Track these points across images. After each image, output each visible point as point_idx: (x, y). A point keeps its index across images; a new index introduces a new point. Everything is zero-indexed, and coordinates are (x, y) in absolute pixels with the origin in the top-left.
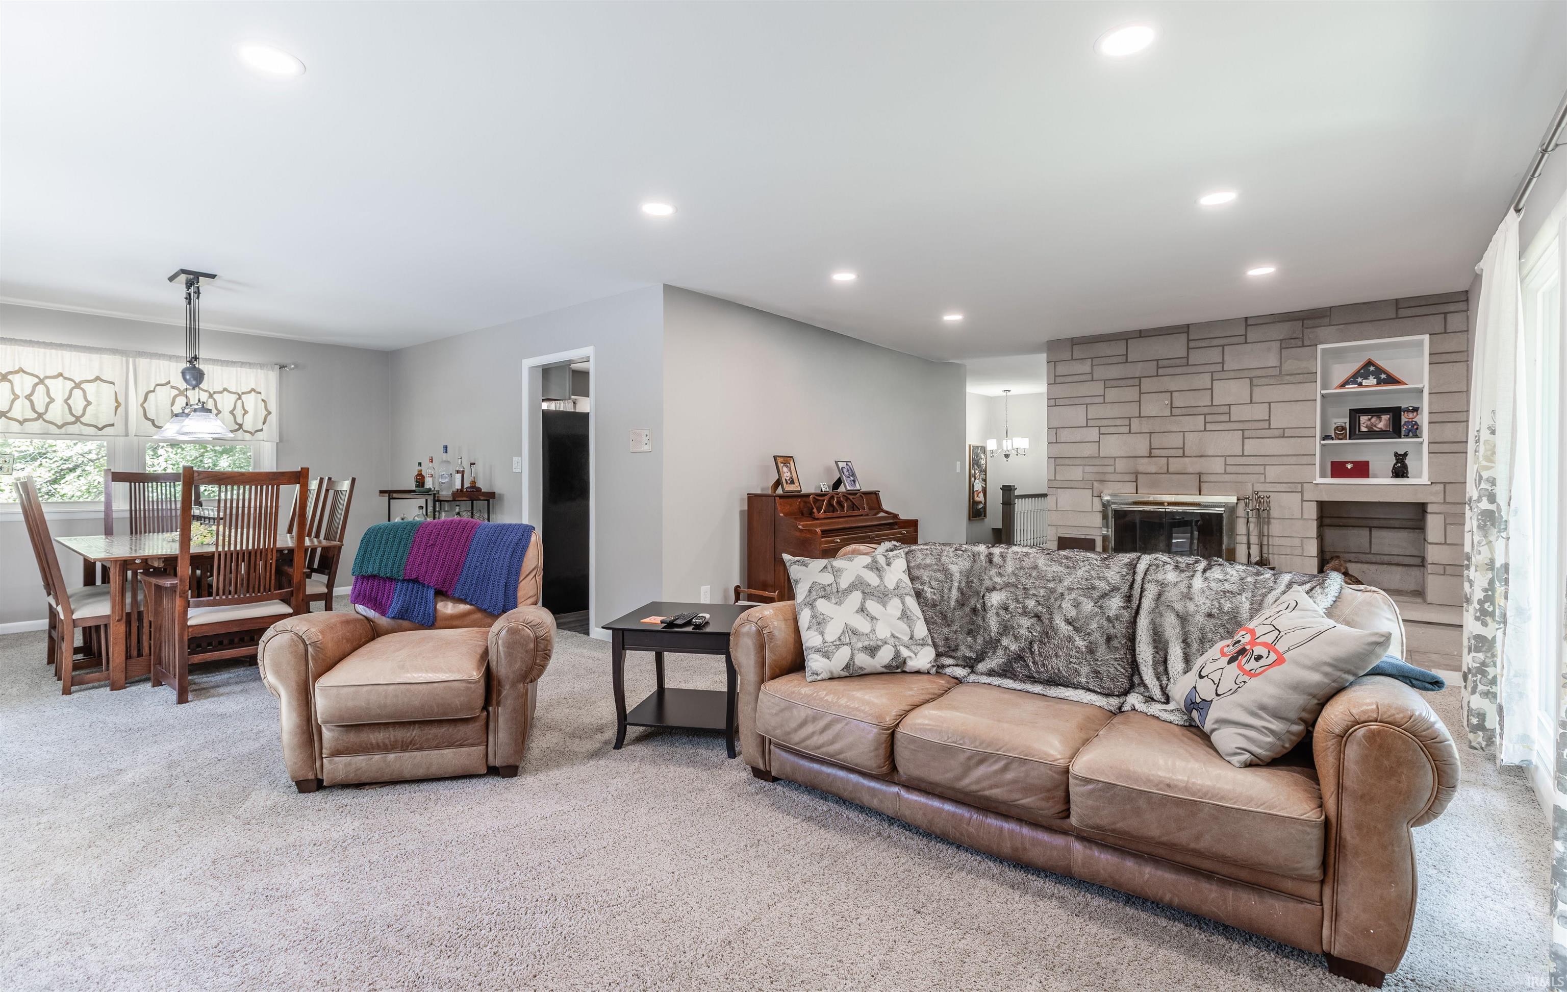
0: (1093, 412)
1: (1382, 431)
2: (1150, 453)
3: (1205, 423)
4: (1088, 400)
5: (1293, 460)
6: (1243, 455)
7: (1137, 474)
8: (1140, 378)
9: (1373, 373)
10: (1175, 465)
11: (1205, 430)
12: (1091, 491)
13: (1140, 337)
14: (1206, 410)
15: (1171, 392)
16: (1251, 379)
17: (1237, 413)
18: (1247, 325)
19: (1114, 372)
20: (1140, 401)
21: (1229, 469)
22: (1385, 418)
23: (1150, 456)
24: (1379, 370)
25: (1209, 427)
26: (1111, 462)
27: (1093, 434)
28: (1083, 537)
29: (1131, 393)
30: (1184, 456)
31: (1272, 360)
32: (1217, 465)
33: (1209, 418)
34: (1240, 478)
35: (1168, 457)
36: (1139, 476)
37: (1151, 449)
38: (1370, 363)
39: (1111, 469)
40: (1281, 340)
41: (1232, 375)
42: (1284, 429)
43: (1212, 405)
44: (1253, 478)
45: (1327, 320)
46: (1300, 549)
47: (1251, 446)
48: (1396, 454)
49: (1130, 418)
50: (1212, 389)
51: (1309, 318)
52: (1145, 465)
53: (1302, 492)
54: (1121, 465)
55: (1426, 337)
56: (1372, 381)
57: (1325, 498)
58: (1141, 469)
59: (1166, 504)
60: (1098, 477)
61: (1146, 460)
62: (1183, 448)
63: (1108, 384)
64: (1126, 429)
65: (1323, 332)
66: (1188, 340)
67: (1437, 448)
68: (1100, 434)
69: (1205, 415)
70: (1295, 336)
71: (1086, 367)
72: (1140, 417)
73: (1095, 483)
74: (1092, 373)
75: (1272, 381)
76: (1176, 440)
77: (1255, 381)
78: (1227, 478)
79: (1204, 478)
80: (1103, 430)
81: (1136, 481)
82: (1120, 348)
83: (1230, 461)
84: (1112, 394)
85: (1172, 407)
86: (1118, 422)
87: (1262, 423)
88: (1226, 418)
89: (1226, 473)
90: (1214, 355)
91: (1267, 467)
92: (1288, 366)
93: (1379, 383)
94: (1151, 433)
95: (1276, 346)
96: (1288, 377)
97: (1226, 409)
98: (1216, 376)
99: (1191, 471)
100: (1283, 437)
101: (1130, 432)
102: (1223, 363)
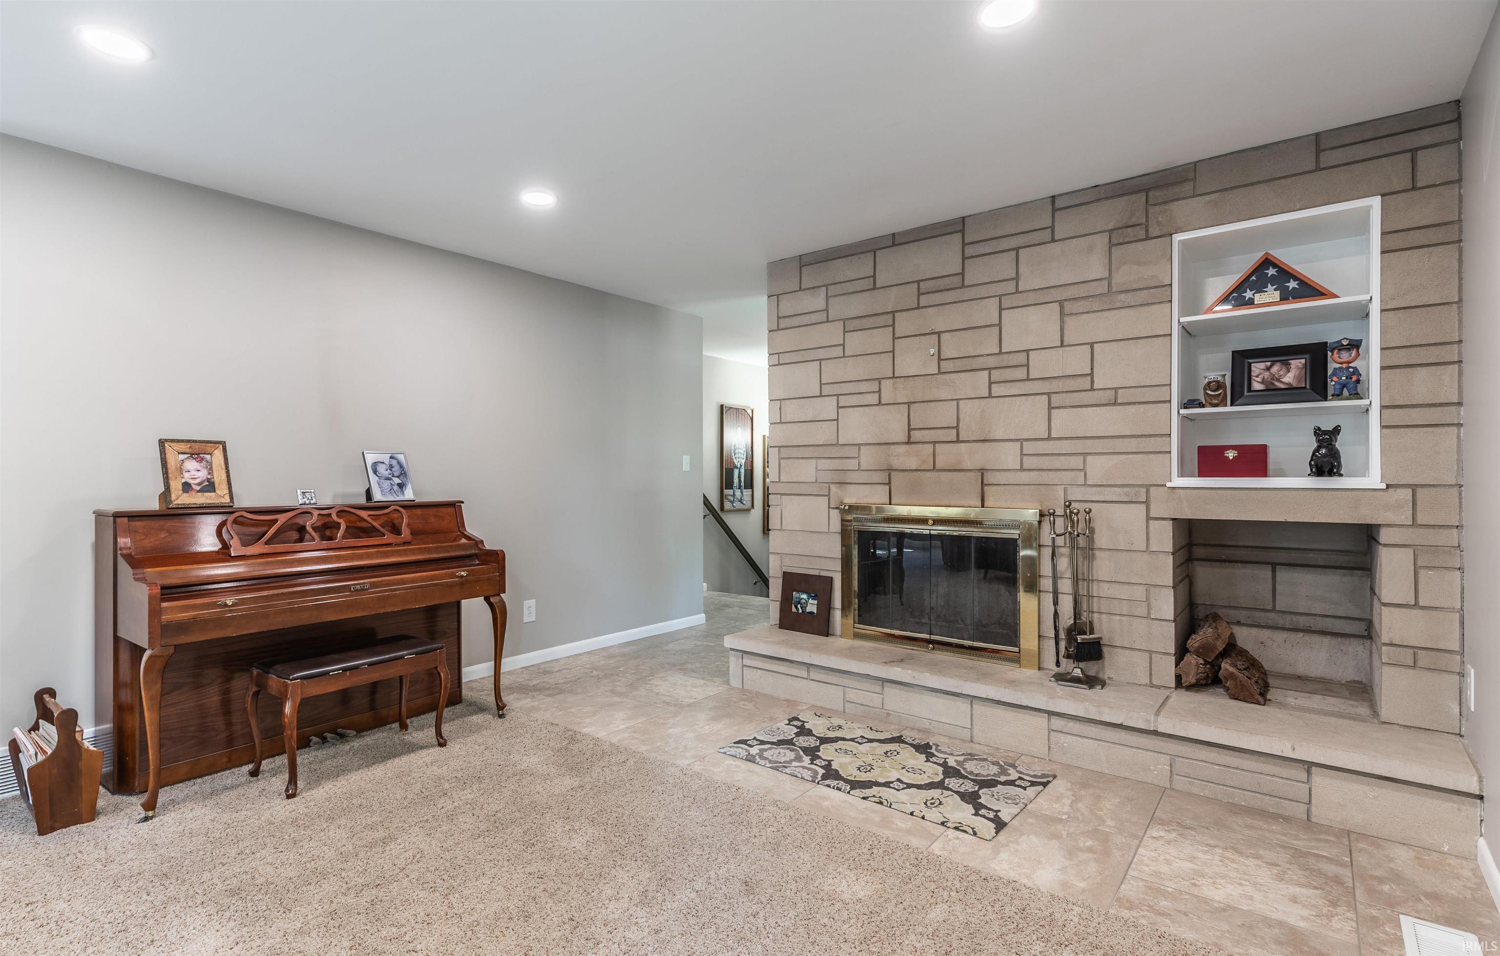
0: (832, 371)
1: (1291, 388)
2: (909, 436)
3: (991, 383)
4: (822, 354)
5: (1132, 445)
6: (1049, 438)
7: (890, 471)
8: (893, 313)
9: (1273, 280)
10: (947, 455)
11: (990, 396)
12: (826, 498)
13: (894, 245)
14: (991, 362)
15: (939, 334)
16: (1061, 303)
17: (1040, 364)
18: (1054, 210)
19: (857, 305)
20: (893, 352)
21: (1029, 462)
22: (1297, 364)
23: (909, 442)
24: (1285, 274)
25: (997, 390)
26: (853, 451)
27: (827, 409)
28: (816, 573)
29: (880, 339)
30: (958, 441)
31: (1096, 269)
32: (1009, 456)
33: (996, 375)
34: (1046, 477)
35: (934, 443)
36: (893, 474)
37: (910, 430)
38: (1267, 262)
39: (852, 464)
40: (1111, 231)
41: (1031, 298)
42: (1116, 390)
43: (1001, 353)
44: (1067, 477)
45: (1188, 187)
46: (1144, 605)
47: (1063, 421)
48: (1318, 432)
49: (879, 380)
50: (1000, 325)
51: (1157, 187)
52: (903, 458)
53: (1147, 503)
54: (868, 458)
55: (1375, 203)
56: (1271, 294)
57: (1188, 513)
58: (896, 463)
59: (931, 522)
60: (838, 477)
61: (903, 448)
62: (957, 428)
63: (851, 325)
64: (873, 399)
65: (1182, 209)
66: (964, 244)
67: (1397, 417)
68: (839, 407)
69: (989, 369)
70: (1134, 220)
71: (817, 301)
72: (894, 377)
73: (832, 486)
74: (826, 310)
75: (1096, 305)
76: (944, 415)
77: (1068, 307)
78: (1025, 477)
79: (990, 478)
80: (844, 401)
81: (889, 483)
82: (862, 267)
83: (1029, 447)
84: (856, 342)
85: (940, 359)
86: (864, 387)
87: (1080, 380)
88: (1021, 373)
89: (1022, 469)
90: (1003, 266)
91: (1089, 459)
92: (1123, 276)
93: (1284, 299)
94: (909, 404)
95: (1101, 241)
96: (1122, 297)
97: (1021, 358)
98: (1006, 302)
99: (968, 465)
100: (1115, 403)
101: (880, 403)
102: (1017, 279)
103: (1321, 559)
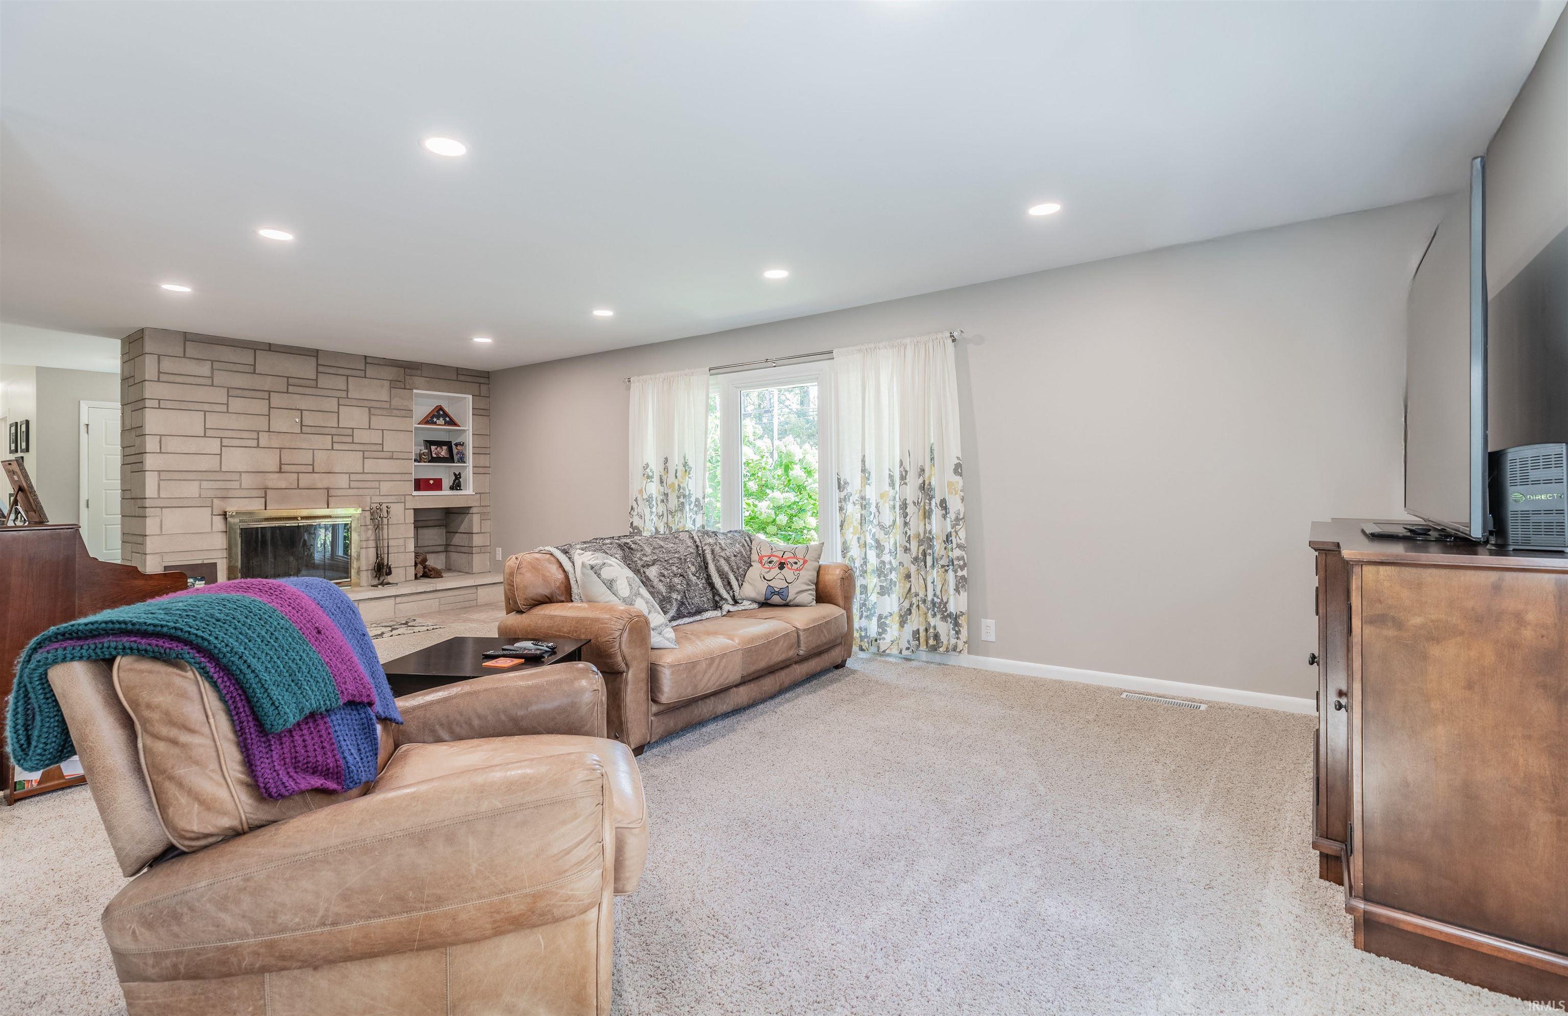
0: (213, 421)
1: (444, 458)
2: (280, 468)
3: (333, 442)
4: (206, 407)
5: (398, 477)
6: (363, 473)
7: (266, 489)
8: (269, 392)
9: (442, 416)
10: (305, 480)
11: (333, 449)
12: (210, 509)
13: (270, 350)
14: (334, 431)
15: (301, 410)
16: (370, 408)
17: (360, 436)
18: (366, 363)
19: (239, 381)
20: (269, 415)
21: (353, 484)
22: (445, 448)
23: (280, 472)
24: (446, 415)
25: (336, 446)
26: (236, 477)
27: (213, 445)
28: (200, 562)
29: (260, 406)
30: (313, 472)
31: (385, 397)
32: (343, 481)
33: (336, 438)
34: (361, 492)
35: (298, 473)
36: (268, 491)
37: (281, 464)
38: (440, 408)
39: (236, 485)
40: (390, 381)
41: (355, 402)
42: (393, 452)
43: (338, 427)
44: (371, 492)
45: (419, 372)
46: (403, 547)
47: (370, 465)
48: (455, 474)
49: (258, 432)
50: (338, 412)
51: (409, 368)
52: (275, 481)
53: (404, 503)
54: (247, 481)
55: (471, 397)
56: (441, 421)
57: (419, 506)
58: (270, 484)
59: (299, 518)
60: (219, 493)
61: (277, 475)
62: (313, 465)
63: (232, 392)
64: (254, 443)
65: (418, 380)
66: (318, 365)
67: (477, 470)
68: (222, 446)
69: (332, 435)
70: (399, 379)
71: (205, 369)
72: (269, 431)
73: (214, 500)
74: (212, 377)
75: (385, 413)
76: (306, 457)
77: (373, 411)
78: (351, 492)
79: (332, 492)
80: (225, 442)
81: (265, 497)
82: (247, 357)
83: (353, 477)
84: (237, 404)
85: (302, 425)
86: (245, 435)
87: (378, 446)
88: (349, 439)
89: (350, 488)
90: (340, 383)
91: (381, 483)
92: (396, 402)
93: (445, 424)
94: (281, 449)
95: (387, 384)
96: (395, 411)
97: (350, 432)
98: (342, 402)
99: (320, 486)
100: (392, 458)
101: (258, 446)
102: (347, 391)
103: (431, 523)
